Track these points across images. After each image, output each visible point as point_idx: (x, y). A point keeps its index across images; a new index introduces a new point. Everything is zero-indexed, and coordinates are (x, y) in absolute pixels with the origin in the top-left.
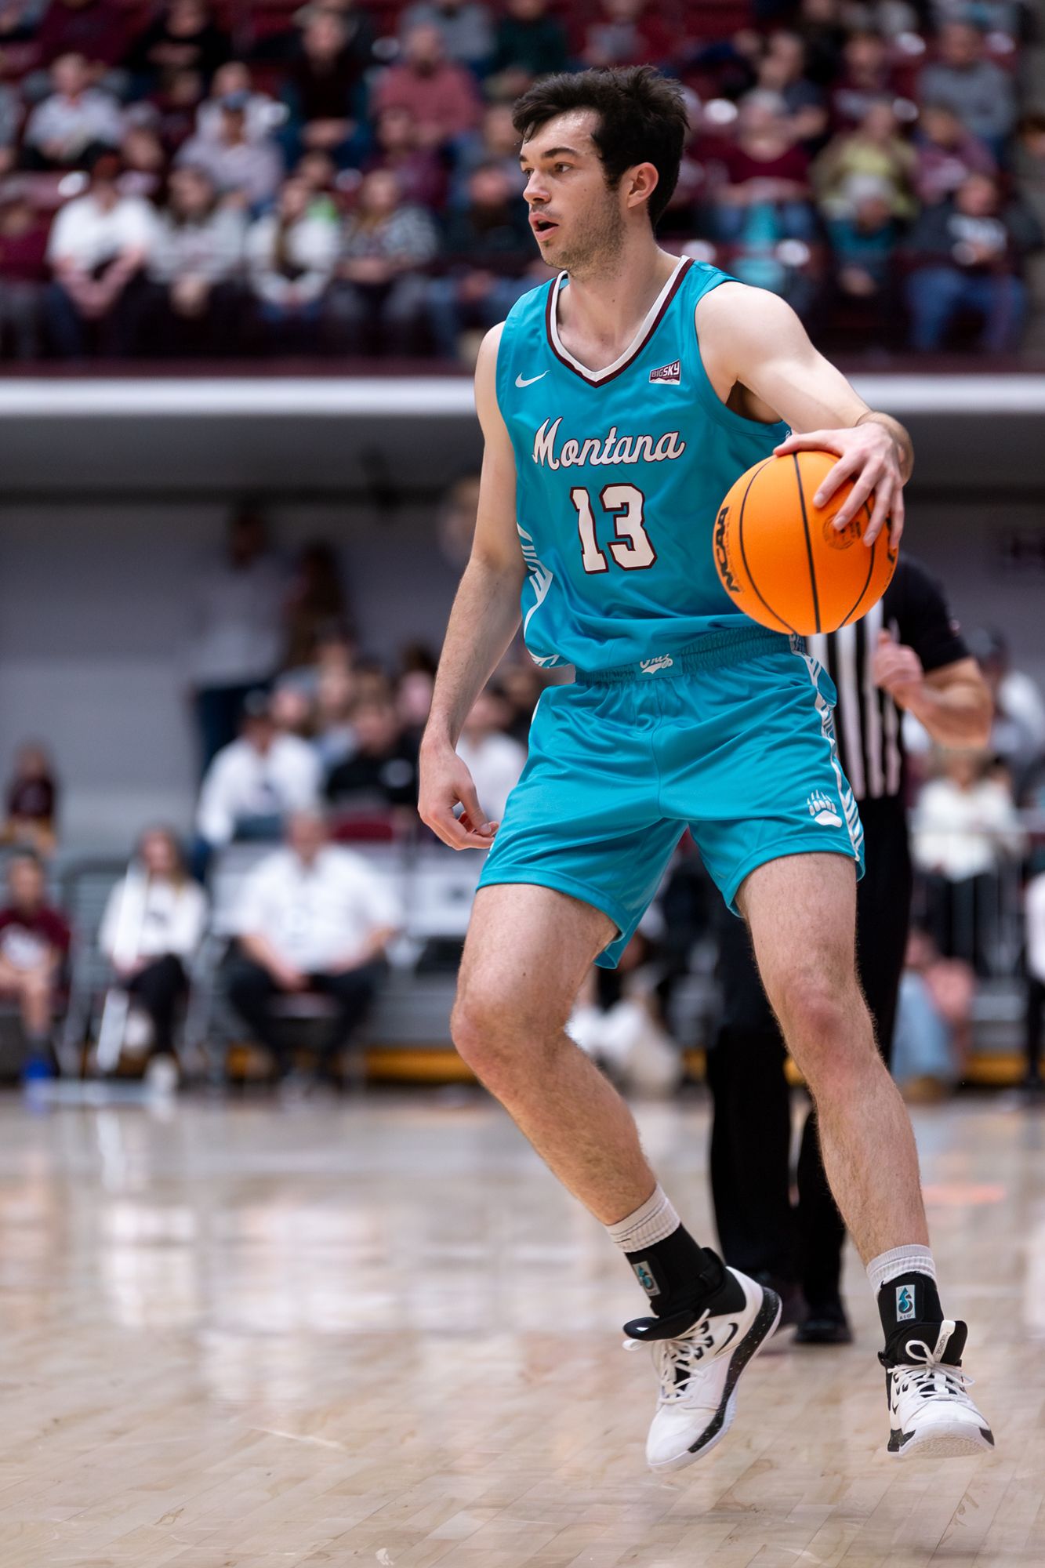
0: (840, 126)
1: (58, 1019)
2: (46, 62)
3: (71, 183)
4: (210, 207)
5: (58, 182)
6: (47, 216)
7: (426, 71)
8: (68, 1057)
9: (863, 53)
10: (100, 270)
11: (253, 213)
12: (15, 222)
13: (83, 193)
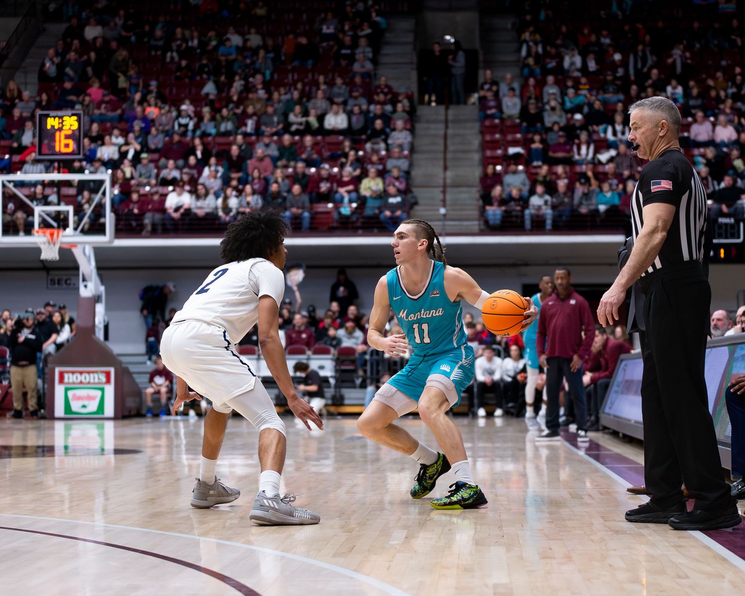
4: (207, 194)
5: (168, 188)
6: (164, 196)
7: (260, 159)
10: (177, 209)
11: (217, 196)
12: (156, 197)
13: (174, 190)
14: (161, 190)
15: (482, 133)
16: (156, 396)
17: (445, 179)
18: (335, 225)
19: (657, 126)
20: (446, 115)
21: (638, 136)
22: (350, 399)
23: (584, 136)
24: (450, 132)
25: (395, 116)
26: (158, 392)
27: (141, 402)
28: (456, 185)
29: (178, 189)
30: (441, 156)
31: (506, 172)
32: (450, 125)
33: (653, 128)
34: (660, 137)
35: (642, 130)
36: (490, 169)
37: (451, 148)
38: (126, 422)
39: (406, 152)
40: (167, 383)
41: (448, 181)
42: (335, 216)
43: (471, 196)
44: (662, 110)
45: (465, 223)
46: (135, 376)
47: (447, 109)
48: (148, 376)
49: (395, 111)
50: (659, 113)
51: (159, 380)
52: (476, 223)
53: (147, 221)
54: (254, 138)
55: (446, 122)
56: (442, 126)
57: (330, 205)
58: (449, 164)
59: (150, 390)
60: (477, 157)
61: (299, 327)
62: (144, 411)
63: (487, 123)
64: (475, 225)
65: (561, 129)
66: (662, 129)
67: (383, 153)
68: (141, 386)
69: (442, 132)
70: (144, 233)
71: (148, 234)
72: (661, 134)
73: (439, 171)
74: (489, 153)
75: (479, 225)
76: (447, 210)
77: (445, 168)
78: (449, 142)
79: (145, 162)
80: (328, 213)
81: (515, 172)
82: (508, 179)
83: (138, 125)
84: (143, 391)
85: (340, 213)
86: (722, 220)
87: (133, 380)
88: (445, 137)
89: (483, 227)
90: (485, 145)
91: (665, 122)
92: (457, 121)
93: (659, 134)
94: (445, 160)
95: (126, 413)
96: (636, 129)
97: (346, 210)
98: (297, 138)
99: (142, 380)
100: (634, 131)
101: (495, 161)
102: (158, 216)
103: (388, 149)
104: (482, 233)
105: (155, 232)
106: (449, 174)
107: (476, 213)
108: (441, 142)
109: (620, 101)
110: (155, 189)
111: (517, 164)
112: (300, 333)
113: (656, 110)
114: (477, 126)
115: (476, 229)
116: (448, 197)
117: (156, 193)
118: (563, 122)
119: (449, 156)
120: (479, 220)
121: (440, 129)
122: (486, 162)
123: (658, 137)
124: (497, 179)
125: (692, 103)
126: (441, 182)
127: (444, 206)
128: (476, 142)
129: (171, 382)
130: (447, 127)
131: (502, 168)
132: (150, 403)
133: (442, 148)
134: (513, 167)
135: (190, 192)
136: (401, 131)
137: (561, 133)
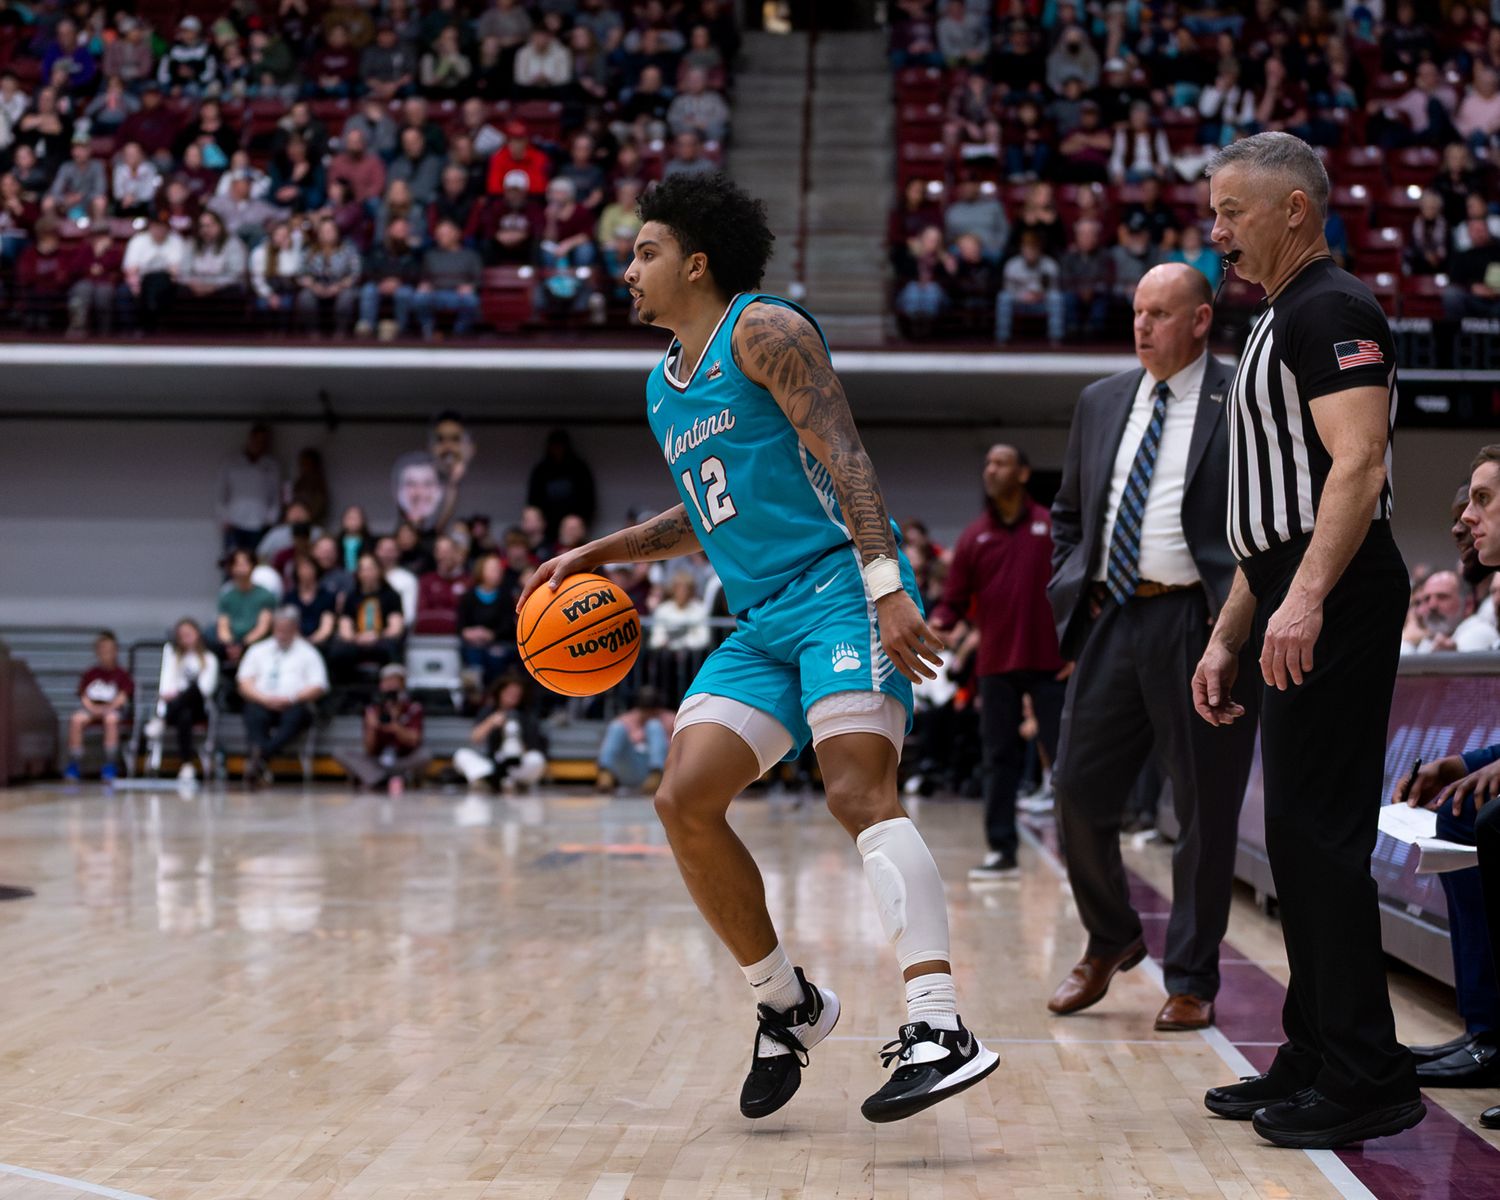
0: (610, 198)
1: (124, 738)
2: (119, 146)
3: (139, 223)
5: (132, 221)
6: (122, 242)
7: (357, 156)
8: (130, 762)
9: (628, 157)
11: (251, 243)
12: (101, 246)
13: (145, 230)
14: (118, 227)
15: (898, 101)
16: (95, 731)
17: (803, 213)
18: (535, 319)
19: (1282, 205)
20: (811, 57)
21: (1237, 231)
22: (564, 744)
23: (1140, 114)
24: (820, 97)
25: (689, 58)
26: (98, 722)
27: (58, 744)
28: (833, 227)
29: (156, 229)
30: (795, 155)
31: (952, 197)
32: (820, 80)
33: (1274, 209)
34: (1291, 229)
35: (1248, 217)
36: (914, 193)
37: (821, 136)
38: (18, 795)
39: (711, 146)
40: (122, 699)
41: (814, 217)
42: (536, 297)
43: (866, 255)
44: (1291, 164)
45: (851, 321)
46: (41, 681)
47: (813, 41)
48: (75, 682)
49: (689, 46)
50: (1285, 174)
51: (101, 691)
52: (877, 320)
53: (78, 302)
54: (343, 104)
55: (811, 72)
56: (799, 83)
57: (525, 272)
58: (815, 175)
59: (81, 717)
60: (881, 159)
61: (450, 569)
62: (63, 765)
63: (910, 77)
64: (875, 325)
65: (1085, 95)
66: (1293, 212)
67: (657, 146)
68: (56, 704)
69: (799, 97)
70: (70, 333)
71: (81, 334)
72: (1292, 224)
73: (792, 191)
74: (912, 151)
75: (885, 326)
76: (808, 290)
77: (806, 185)
78: (817, 121)
79: (80, 153)
80: (520, 290)
81: (975, 198)
82: (958, 215)
83: (62, 70)
84: (62, 717)
85: (547, 293)
86: (1472, 325)
87: (36, 689)
88: (808, 110)
89: (894, 332)
90: (905, 133)
91: (1300, 194)
92: (836, 71)
93: (1287, 222)
94: (806, 165)
95: (19, 770)
96: (1230, 215)
97: (562, 285)
98: (448, 106)
99: (57, 691)
100: (1226, 220)
101: (930, 169)
102: (105, 290)
103: (670, 138)
104: (890, 346)
105: (98, 330)
106: (815, 199)
107: (876, 297)
108: (796, 120)
109: (1228, 31)
110: (101, 224)
111: (979, 179)
112: (449, 582)
113: (1277, 165)
114: (884, 85)
115: (876, 337)
116: (813, 256)
117: (104, 233)
118: (1091, 80)
119: (816, 155)
120: (884, 313)
121: (793, 90)
122: (907, 172)
123: (1287, 230)
124: (932, 212)
125: (1399, 34)
126: (793, 220)
127: (801, 278)
128: (882, 122)
129: (131, 697)
130: (811, 86)
131: (944, 191)
132: (77, 749)
133: (796, 136)
134: (968, 188)
135: (185, 233)
136: (699, 93)
137: (1088, 104)
